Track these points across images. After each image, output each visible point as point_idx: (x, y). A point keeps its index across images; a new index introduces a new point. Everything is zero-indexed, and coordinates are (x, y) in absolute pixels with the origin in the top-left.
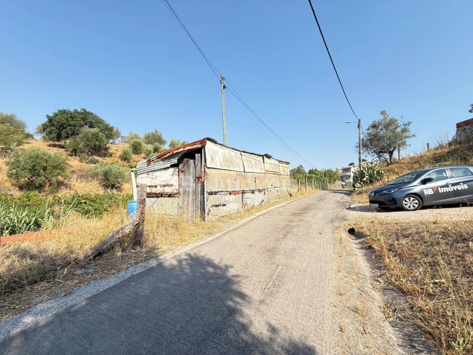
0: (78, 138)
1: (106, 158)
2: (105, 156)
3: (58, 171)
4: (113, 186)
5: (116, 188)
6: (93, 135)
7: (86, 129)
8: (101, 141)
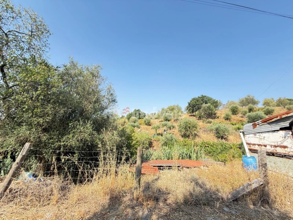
0: (201, 110)
1: (216, 119)
2: (215, 119)
3: (195, 128)
4: (222, 138)
5: (224, 139)
6: (208, 107)
7: (204, 105)
8: (212, 110)
